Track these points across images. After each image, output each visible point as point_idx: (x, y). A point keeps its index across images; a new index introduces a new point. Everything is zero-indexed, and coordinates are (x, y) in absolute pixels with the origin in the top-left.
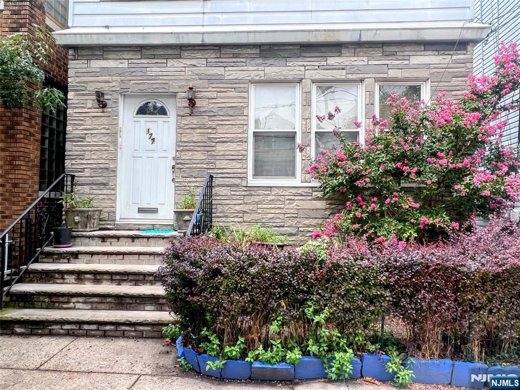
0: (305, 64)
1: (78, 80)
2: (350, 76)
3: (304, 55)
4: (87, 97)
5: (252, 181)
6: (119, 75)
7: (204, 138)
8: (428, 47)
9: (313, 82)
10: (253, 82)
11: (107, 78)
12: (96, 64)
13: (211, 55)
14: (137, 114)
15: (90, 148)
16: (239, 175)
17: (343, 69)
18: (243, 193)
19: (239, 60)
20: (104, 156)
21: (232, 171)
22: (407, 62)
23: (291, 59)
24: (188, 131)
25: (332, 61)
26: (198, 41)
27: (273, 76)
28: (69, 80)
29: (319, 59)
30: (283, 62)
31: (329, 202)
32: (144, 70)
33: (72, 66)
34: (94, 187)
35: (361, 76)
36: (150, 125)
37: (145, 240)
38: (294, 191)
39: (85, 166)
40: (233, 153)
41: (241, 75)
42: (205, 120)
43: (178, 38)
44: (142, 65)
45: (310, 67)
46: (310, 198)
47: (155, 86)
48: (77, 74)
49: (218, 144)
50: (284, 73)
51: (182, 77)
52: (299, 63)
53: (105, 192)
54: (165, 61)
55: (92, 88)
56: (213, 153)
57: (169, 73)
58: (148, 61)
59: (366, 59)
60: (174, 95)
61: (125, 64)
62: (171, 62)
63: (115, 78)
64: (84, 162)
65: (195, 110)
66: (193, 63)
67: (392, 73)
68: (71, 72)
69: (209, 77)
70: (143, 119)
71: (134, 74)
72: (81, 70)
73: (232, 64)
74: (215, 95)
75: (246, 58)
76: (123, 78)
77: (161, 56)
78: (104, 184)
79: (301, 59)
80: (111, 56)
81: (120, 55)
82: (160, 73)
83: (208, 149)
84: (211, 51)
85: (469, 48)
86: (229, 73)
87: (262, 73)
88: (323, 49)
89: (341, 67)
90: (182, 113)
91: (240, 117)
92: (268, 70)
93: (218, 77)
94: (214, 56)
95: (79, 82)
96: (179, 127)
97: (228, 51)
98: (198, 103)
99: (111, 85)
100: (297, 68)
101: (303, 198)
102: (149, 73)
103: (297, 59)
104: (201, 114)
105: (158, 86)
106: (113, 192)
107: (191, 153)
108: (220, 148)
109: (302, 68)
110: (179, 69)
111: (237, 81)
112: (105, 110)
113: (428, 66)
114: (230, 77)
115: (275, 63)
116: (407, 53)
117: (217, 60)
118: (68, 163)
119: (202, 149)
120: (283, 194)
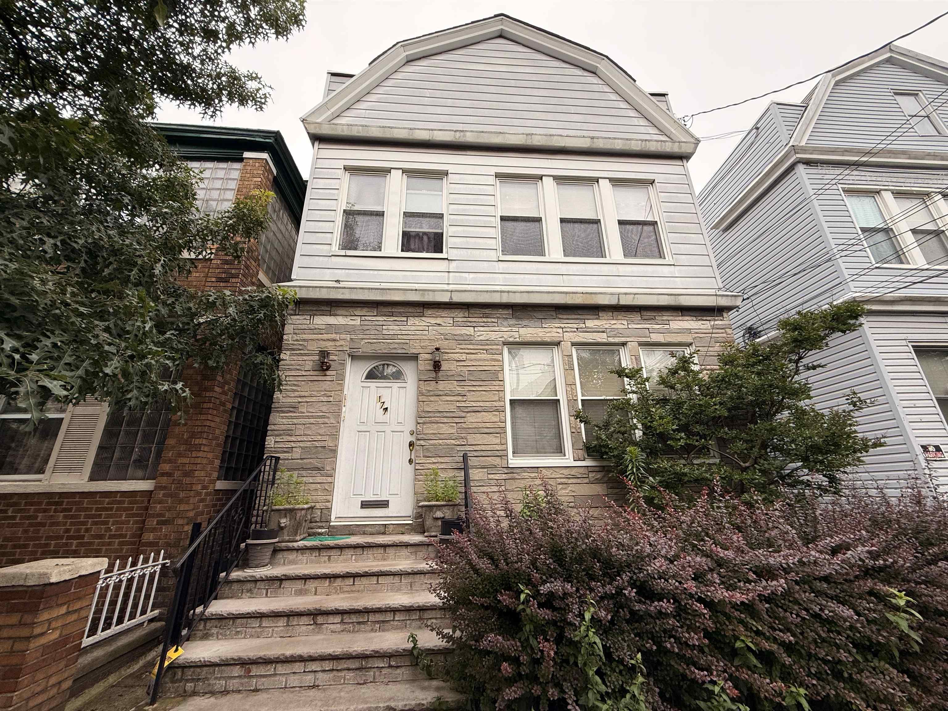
0: (563, 326)
1: (295, 337)
2: (611, 340)
3: (560, 316)
4: (305, 358)
5: (515, 462)
6: (349, 333)
7: (452, 408)
8: (685, 313)
9: (573, 344)
10: (505, 343)
11: (333, 336)
12: (321, 321)
13: (459, 316)
14: (366, 378)
15: (302, 421)
16: (498, 453)
17: (603, 332)
18: (504, 476)
19: (489, 320)
20: (322, 431)
21: (488, 448)
22: (667, 327)
23: (547, 321)
24: (432, 399)
25: (590, 323)
26: (445, 298)
27: (529, 339)
28: (285, 337)
29: (577, 321)
30: (538, 323)
31: (611, 485)
32: (378, 328)
33: (290, 322)
34: (304, 473)
35: (623, 340)
36: (382, 392)
37: (381, 550)
38: (566, 472)
39: (293, 445)
40: (488, 425)
41: (493, 336)
42: (453, 386)
43: (423, 295)
44: (377, 323)
45: (568, 330)
46: (586, 481)
47: (392, 346)
48: (297, 331)
49: (469, 415)
50: (541, 335)
51: (424, 337)
52: (556, 325)
53: (319, 479)
54: (405, 319)
55: (314, 347)
56: (464, 425)
57: (410, 333)
58: (385, 318)
59: (625, 322)
60: (414, 358)
61: (357, 321)
62: (411, 321)
63: (343, 336)
64: (293, 439)
65: (441, 374)
66: (438, 322)
67: (655, 338)
68: (288, 329)
69: (456, 338)
70: (373, 384)
71: (368, 332)
72: (300, 327)
73: (482, 324)
74: (464, 357)
75: (498, 318)
76: (353, 337)
77: (401, 314)
78: (319, 469)
79: (557, 320)
80: (340, 312)
81: (351, 311)
82: (399, 332)
83: (457, 420)
84: (459, 310)
85: (725, 315)
86: (479, 334)
87: (516, 335)
88: (580, 312)
89: (601, 330)
90: (424, 378)
91: (494, 383)
92: (523, 331)
93: (466, 338)
94: (461, 315)
95: (297, 340)
96: (420, 393)
97: (478, 311)
98: (445, 366)
99: (338, 344)
100: (555, 330)
101: (579, 481)
102: (385, 332)
103: (553, 321)
104: (447, 379)
105: (396, 346)
106: (329, 480)
107: (435, 426)
108: (471, 418)
109: (560, 330)
110: (421, 328)
111: (488, 342)
112: (328, 373)
113: (689, 331)
114: (481, 338)
115: (530, 324)
116: (665, 318)
117: (465, 319)
118: (270, 441)
119: (450, 420)
120: (553, 476)
